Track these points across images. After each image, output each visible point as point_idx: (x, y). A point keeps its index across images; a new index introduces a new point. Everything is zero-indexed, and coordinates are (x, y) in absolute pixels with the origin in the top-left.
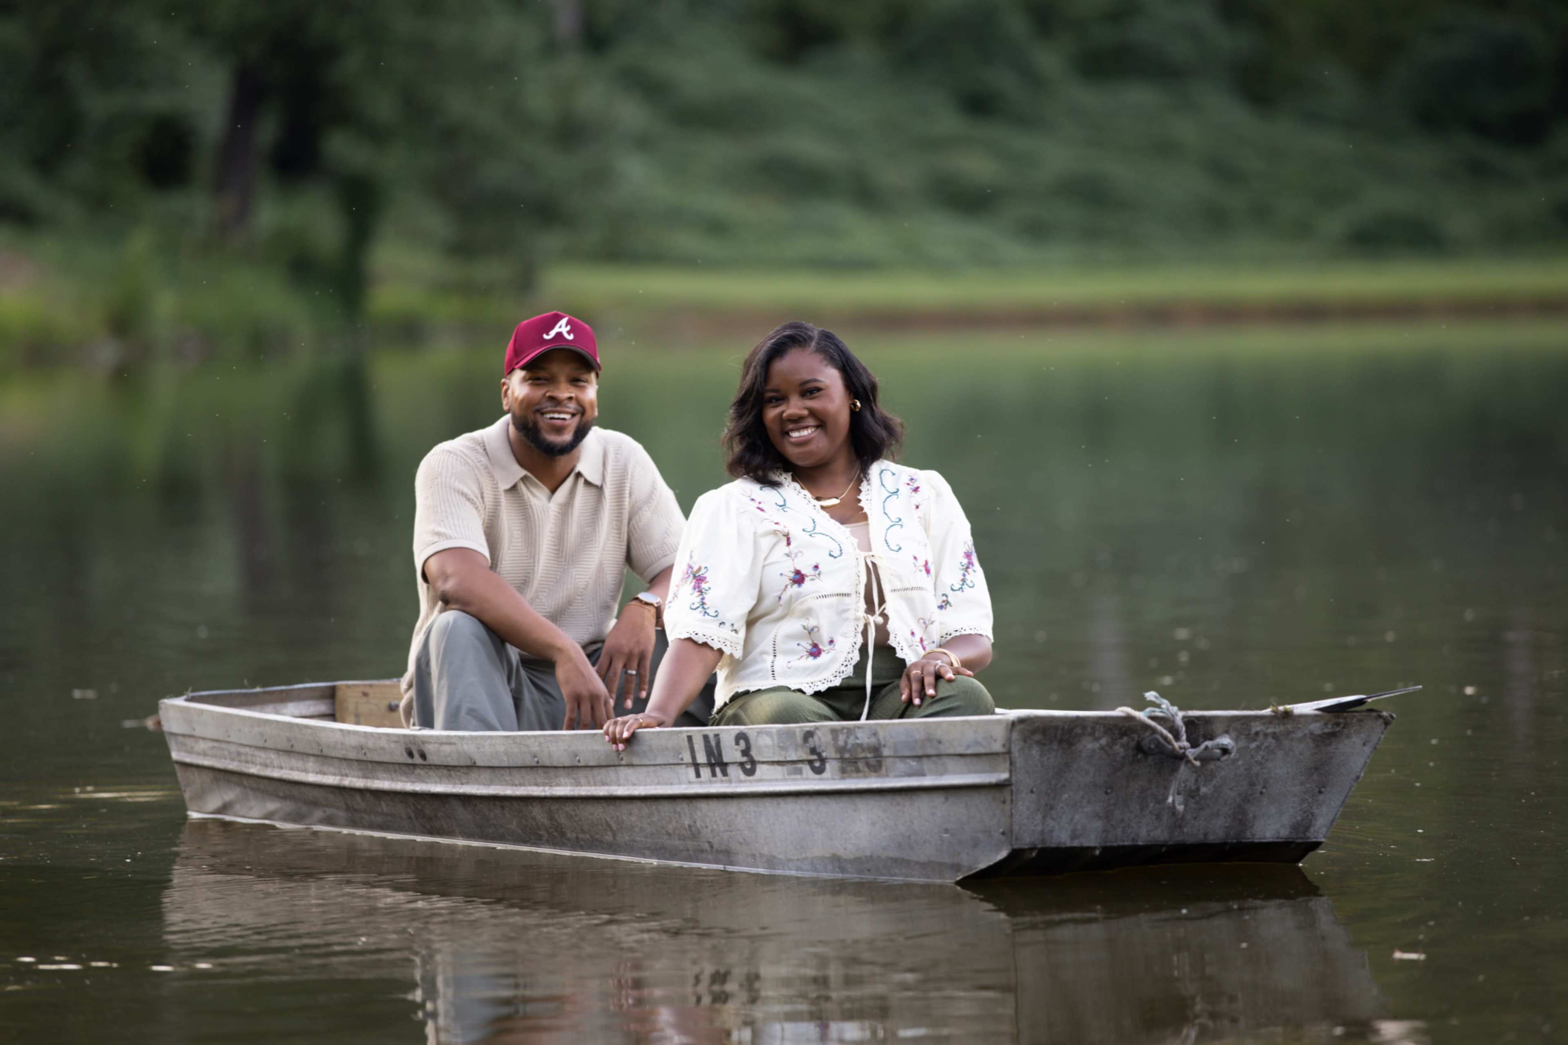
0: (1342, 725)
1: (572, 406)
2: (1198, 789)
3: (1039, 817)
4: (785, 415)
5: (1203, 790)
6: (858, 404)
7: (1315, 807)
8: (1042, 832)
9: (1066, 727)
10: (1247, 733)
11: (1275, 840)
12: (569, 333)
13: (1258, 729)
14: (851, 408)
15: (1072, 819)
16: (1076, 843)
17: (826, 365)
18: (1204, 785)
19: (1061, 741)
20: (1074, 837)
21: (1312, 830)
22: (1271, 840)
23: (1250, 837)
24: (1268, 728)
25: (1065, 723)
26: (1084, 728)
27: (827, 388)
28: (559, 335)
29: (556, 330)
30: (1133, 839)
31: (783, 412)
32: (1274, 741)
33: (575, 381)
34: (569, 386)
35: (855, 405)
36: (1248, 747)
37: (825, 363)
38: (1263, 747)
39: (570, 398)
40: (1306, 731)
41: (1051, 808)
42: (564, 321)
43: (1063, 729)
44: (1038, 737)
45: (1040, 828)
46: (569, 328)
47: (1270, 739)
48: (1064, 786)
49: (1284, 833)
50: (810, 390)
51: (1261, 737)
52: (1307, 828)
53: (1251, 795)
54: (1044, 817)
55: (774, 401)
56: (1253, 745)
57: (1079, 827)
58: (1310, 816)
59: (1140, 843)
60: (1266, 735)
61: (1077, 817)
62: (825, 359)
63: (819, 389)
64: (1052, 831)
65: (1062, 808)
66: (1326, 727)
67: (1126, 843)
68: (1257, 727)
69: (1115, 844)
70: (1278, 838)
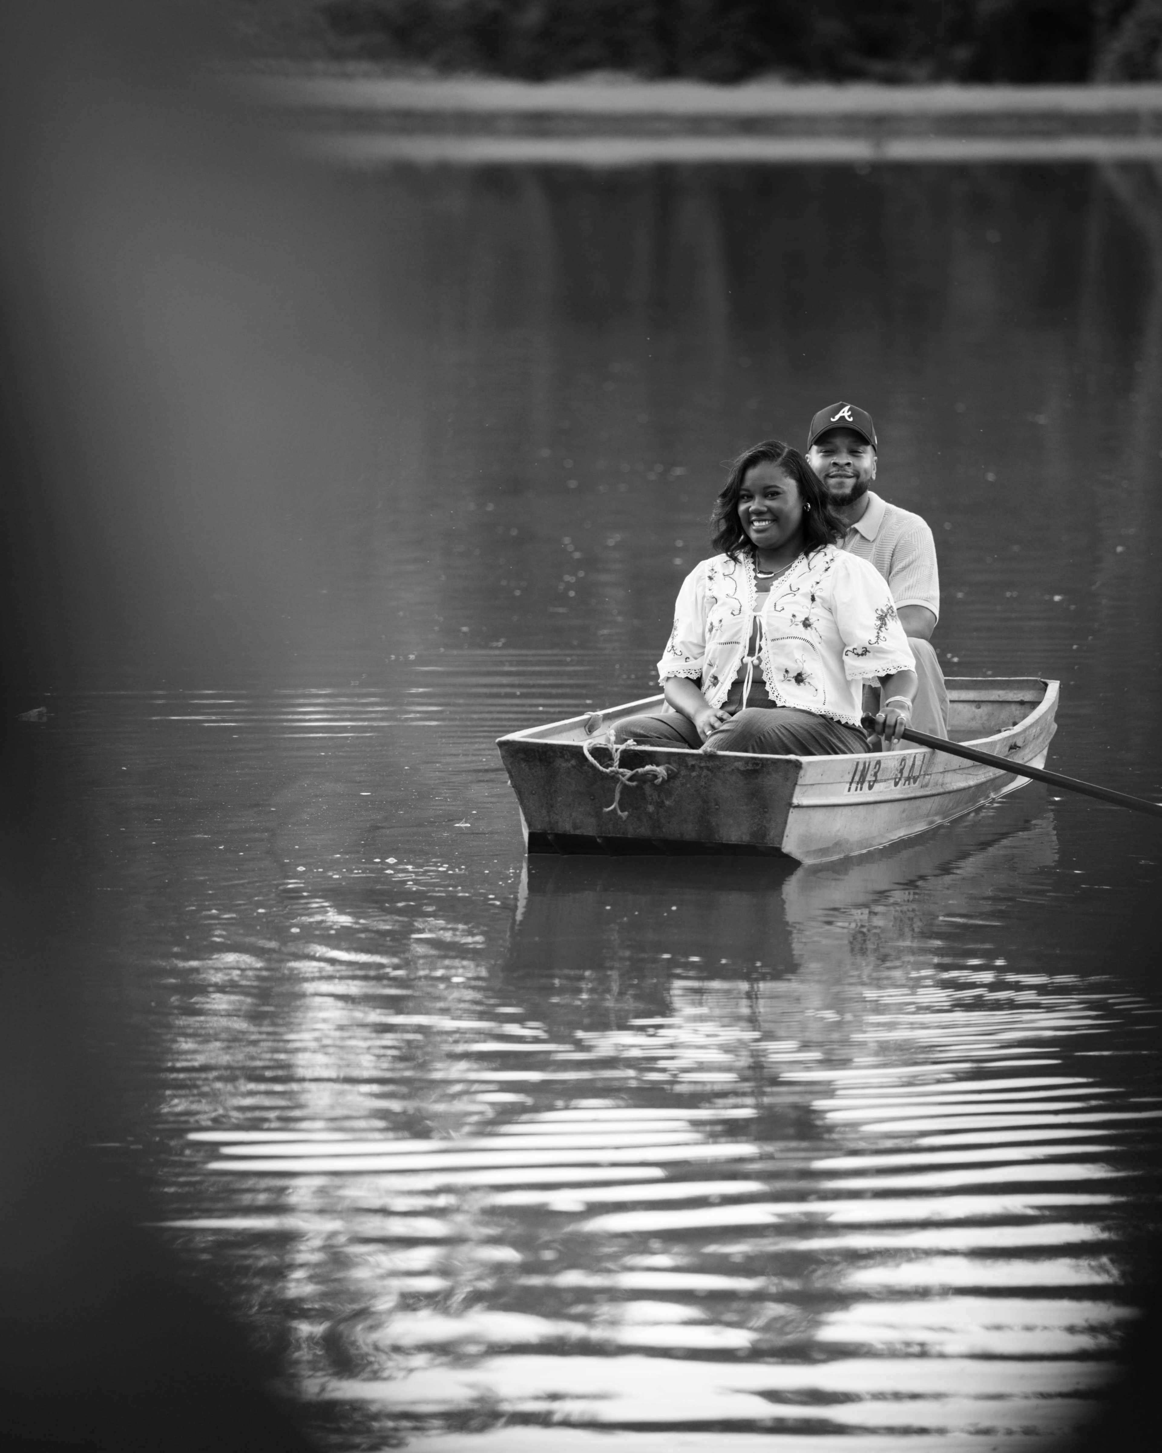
0: (760, 765)
1: (850, 471)
2: (663, 802)
3: (544, 812)
4: (750, 509)
5: (667, 803)
6: (809, 506)
7: (765, 822)
8: (550, 822)
9: (540, 750)
10: (684, 765)
11: (740, 843)
12: (849, 417)
13: (693, 763)
14: (803, 507)
15: (571, 816)
16: (578, 832)
17: (786, 477)
18: (667, 799)
19: (540, 760)
20: (575, 827)
21: (768, 838)
22: (736, 843)
23: (718, 838)
24: (700, 763)
25: (538, 747)
26: (554, 752)
27: (784, 492)
28: (842, 418)
29: (840, 414)
30: (623, 833)
31: (750, 507)
32: (709, 773)
33: (854, 453)
34: (848, 456)
35: (807, 507)
36: (690, 775)
37: (785, 474)
38: (702, 776)
39: (848, 464)
40: (733, 767)
41: (552, 807)
42: (846, 408)
43: (538, 751)
44: (521, 755)
45: (547, 819)
46: (850, 413)
47: (705, 771)
48: (555, 791)
49: (746, 838)
50: (771, 492)
51: (698, 769)
52: (764, 836)
53: (708, 809)
54: (548, 812)
55: (746, 498)
56: (694, 774)
57: (578, 821)
58: (763, 828)
59: (629, 836)
60: (701, 768)
61: (574, 814)
62: (786, 471)
63: (778, 493)
64: (557, 822)
65: (560, 806)
66: (748, 766)
67: (618, 836)
68: (691, 762)
69: (609, 836)
70: (741, 841)
